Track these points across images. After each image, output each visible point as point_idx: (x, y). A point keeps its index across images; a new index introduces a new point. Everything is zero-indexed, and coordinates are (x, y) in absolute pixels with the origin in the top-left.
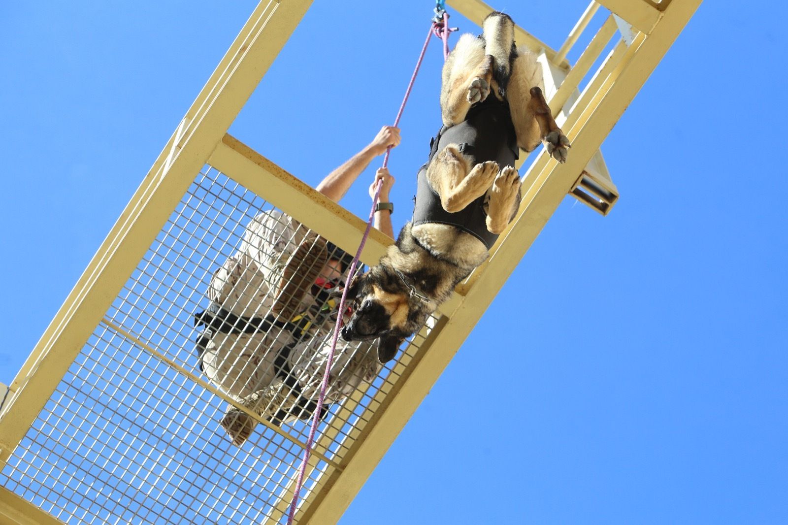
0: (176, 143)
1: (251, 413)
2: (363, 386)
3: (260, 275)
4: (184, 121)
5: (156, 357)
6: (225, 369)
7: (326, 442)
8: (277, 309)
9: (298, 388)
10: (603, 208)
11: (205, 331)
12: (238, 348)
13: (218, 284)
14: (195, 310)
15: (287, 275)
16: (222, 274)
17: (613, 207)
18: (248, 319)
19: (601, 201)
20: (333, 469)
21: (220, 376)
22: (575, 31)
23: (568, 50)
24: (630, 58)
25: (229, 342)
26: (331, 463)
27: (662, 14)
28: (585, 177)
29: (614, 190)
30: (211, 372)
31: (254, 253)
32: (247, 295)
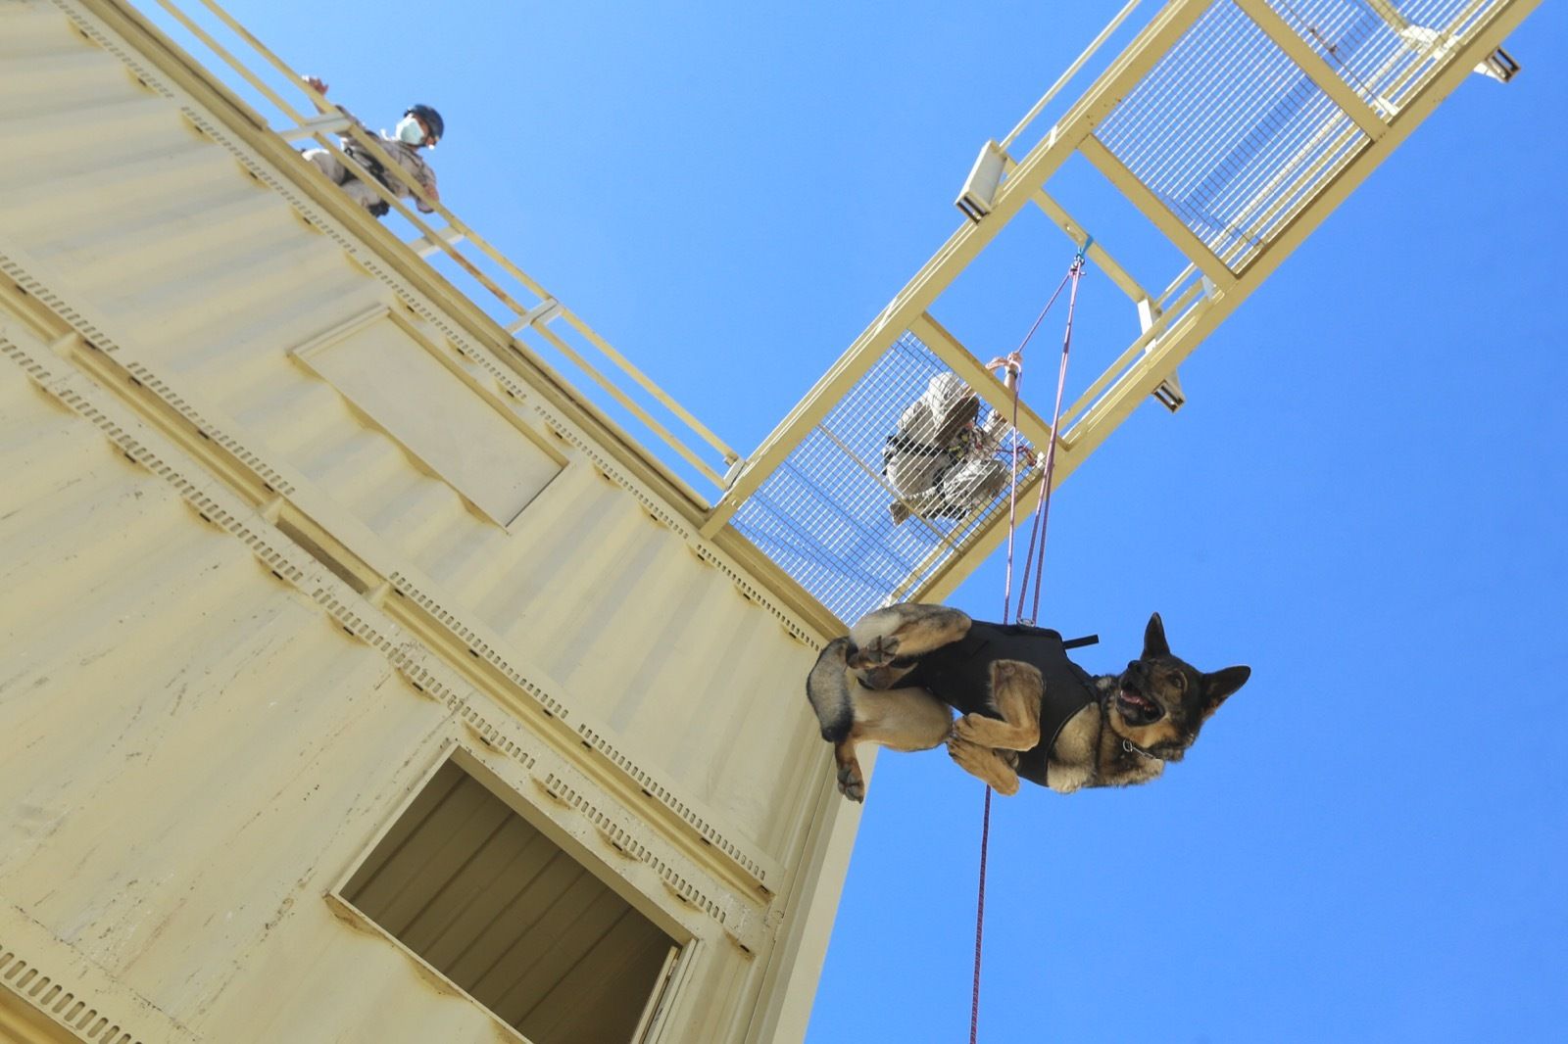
0: (888, 313)
1: (909, 506)
2: (988, 502)
3: (931, 413)
4: (895, 300)
5: (856, 461)
6: (902, 477)
7: (956, 535)
8: (937, 439)
9: (943, 495)
10: (1173, 408)
11: (892, 449)
12: (913, 465)
13: (905, 418)
14: (888, 434)
15: (949, 417)
16: (910, 411)
17: (1180, 408)
18: (923, 446)
19: (1173, 403)
20: (957, 554)
21: (898, 481)
22: (1170, 288)
23: (1163, 300)
24: (1210, 309)
25: (908, 460)
26: (956, 550)
27: (1238, 281)
28: (1165, 385)
29: (1183, 397)
30: (891, 478)
31: (930, 399)
32: (925, 431)
